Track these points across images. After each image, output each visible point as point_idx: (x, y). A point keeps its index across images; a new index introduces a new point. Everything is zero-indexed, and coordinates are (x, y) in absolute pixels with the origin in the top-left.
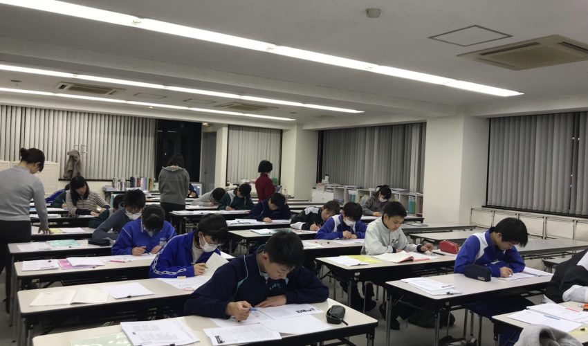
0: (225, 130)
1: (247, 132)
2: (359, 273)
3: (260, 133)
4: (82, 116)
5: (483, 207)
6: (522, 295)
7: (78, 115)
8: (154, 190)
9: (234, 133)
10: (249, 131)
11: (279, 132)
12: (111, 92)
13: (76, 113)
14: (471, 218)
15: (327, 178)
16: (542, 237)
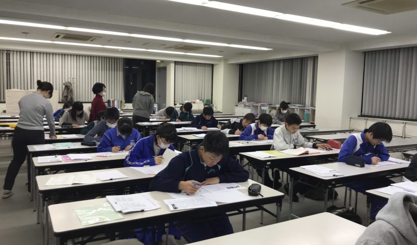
0: (172, 65)
1: (188, 66)
2: (270, 163)
3: (197, 67)
4: (72, 57)
5: (359, 116)
7: (69, 57)
8: (124, 109)
9: (179, 67)
10: (189, 65)
11: (211, 66)
12: (92, 39)
13: (68, 55)
14: (350, 124)
15: (245, 98)
16: (402, 137)
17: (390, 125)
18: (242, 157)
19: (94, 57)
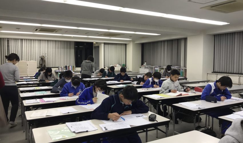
0: (103, 45)
1: (112, 46)
2: (161, 101)
3: (117, 46)
4: (45, 42)
5: (212, 72)
6: (230, 108)
7: (43, 41)
8: (75, 71)
9: (106, 46)
11: (125, 45)
12: (56, 31)
14: (207, 77)
15: (145, 63)
16: (238, 84)
17: (231, 77)
18: (145, 98)
19: (57, 41)
